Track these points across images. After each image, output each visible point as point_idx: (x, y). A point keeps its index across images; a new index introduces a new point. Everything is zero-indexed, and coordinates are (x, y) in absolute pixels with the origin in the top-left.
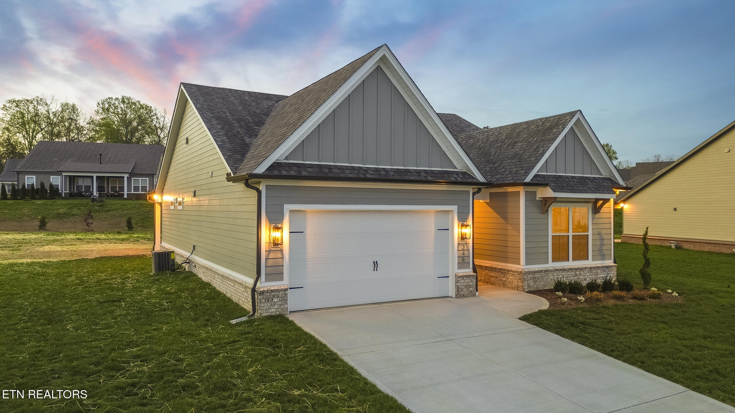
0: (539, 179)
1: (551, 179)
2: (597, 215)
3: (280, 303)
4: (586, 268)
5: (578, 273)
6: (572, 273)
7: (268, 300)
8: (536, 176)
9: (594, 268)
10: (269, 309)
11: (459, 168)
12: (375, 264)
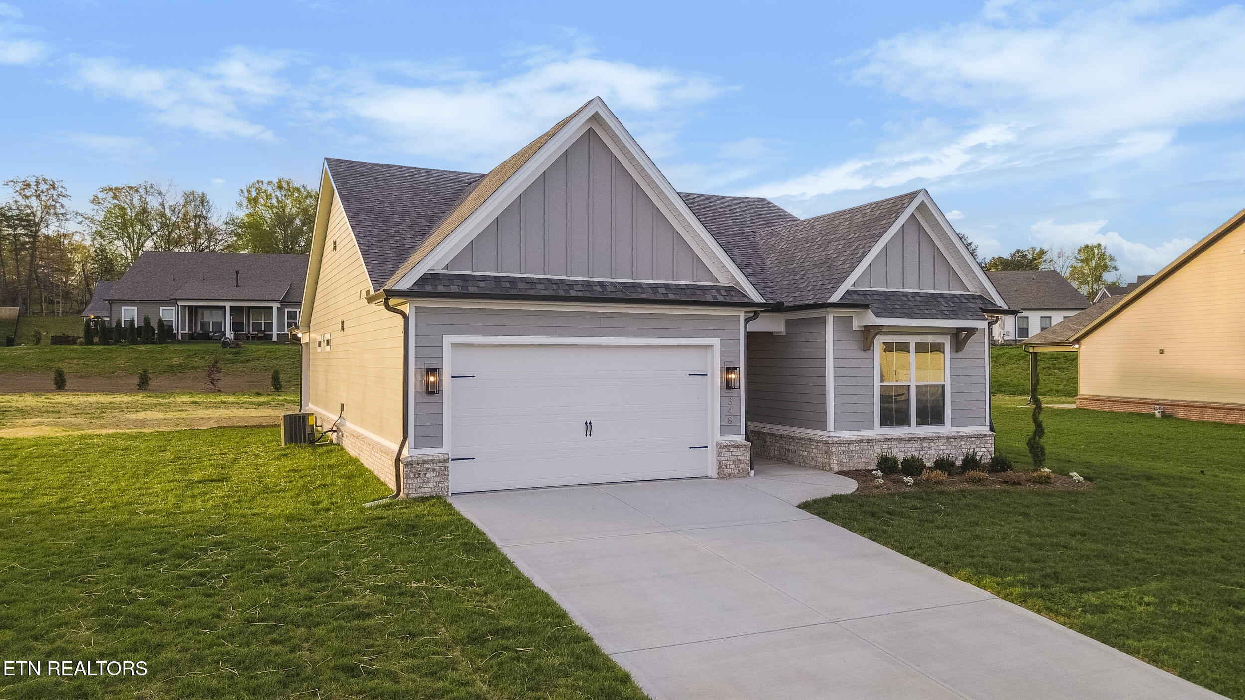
0: (855, 297)
1: (876, 297)
2: (960, 355)
3: (437, 480)
4: (939, 438)
5: (925, 445)
6: (916, 445)
7: (419, 474)
8: (848, 292)
9: (955, 438)
10: (420, 487)
11: (723, 281)
12: (588, 425)
